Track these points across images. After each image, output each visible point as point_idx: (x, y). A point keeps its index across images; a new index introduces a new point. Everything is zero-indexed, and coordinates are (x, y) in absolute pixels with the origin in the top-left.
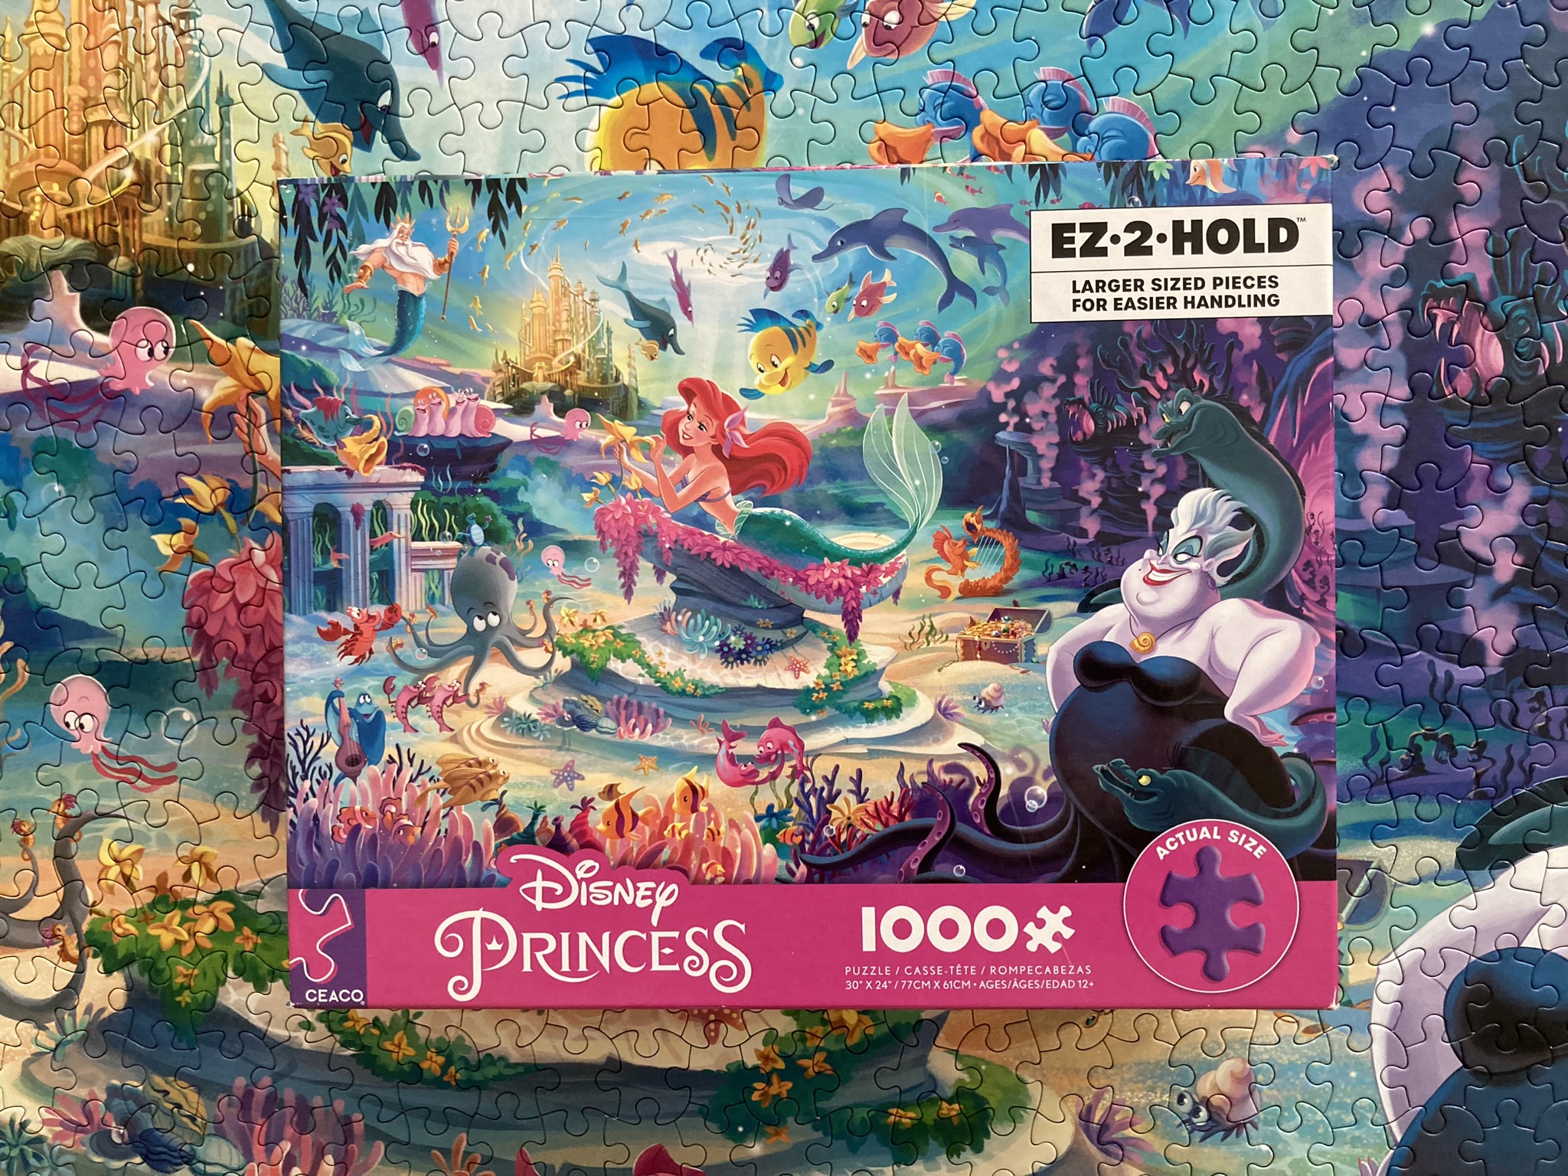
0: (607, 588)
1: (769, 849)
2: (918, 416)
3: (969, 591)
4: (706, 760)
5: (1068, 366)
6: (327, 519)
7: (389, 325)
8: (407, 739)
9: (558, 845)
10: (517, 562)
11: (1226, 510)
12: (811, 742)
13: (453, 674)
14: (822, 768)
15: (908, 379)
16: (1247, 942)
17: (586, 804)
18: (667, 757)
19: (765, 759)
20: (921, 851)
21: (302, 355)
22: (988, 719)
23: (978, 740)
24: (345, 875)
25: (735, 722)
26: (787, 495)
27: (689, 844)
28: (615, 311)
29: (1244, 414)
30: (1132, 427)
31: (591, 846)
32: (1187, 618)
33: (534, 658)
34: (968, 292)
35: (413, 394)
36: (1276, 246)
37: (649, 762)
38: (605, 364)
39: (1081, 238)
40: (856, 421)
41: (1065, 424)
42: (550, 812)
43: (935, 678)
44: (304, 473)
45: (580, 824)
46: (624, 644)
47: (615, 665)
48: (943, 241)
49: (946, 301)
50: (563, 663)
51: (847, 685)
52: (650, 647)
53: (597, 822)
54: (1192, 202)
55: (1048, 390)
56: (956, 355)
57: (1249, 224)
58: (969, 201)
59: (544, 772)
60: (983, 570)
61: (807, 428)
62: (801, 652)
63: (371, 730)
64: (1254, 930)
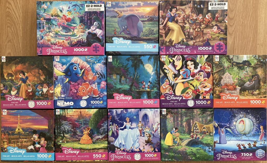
0: (58, 28)
1: (68, 45)
2: (78, 17)
3: (81, 28)
4: (64, 39)
5: (87, 14)
6: (40, 23)
7: (44, 11)
8: (45, 38)
9: (55, 45)
10: (52, 26)
11: (97, 23)
12: (71, 38)
13: (48, 34)
14: (72, 40)
15: (77, 15)
16: (99, 51)
17: (56, 42)
18: (62, 39)
19: (68, 39)
20: (78, 45)
21: (38, 13)
22: (82, 37)
23: (82, 38)
24: (41, 47)
25: (66, 37)
26: (70, 22)
27: (63, 44)
28: (58, 10)
29: (98, 17)
30: (91, 18)
31: (57, 45)
32: (95, 30)
33: (53, 33)
34: (81, 9)
35: (45, 15)
36: (100, 6)
37: (61, 39)
38: (58, 14)
39: (88, 6)
40: (74, 17)
41: (87, 18)
42: (54, 43)
43: (79, 34)
44: (38, 20)
45: (56, 43)
46: (59, 32)
47: (58, 33)
48: (79, 6)
49: (80, 10)
50: (55, 33)
51: (73, 34)
52: (61, 32)
53: (57, 43)
54: (95, 4)
55: (86, 16)
56: (80, 13)
57: (99, 5)
58: (81, 3)
59: (53, 40)
60: (82, 27)
61: (71, 18)
62: (70, 32)
63: (43, 37)
64: (99, 50)
